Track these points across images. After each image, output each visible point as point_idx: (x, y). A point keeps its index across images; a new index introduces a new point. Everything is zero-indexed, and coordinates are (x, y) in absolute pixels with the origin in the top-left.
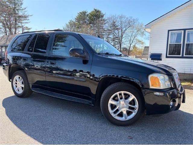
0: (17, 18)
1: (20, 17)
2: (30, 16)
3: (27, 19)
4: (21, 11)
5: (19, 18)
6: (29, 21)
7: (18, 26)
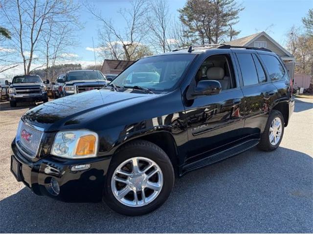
0: (221, 19)
1: (225, 15)
2: (241, 10)
3: (235, 17)
4: (226, 6)
5: (223, 18)
6: (238, 20)
7: (220, 31)
